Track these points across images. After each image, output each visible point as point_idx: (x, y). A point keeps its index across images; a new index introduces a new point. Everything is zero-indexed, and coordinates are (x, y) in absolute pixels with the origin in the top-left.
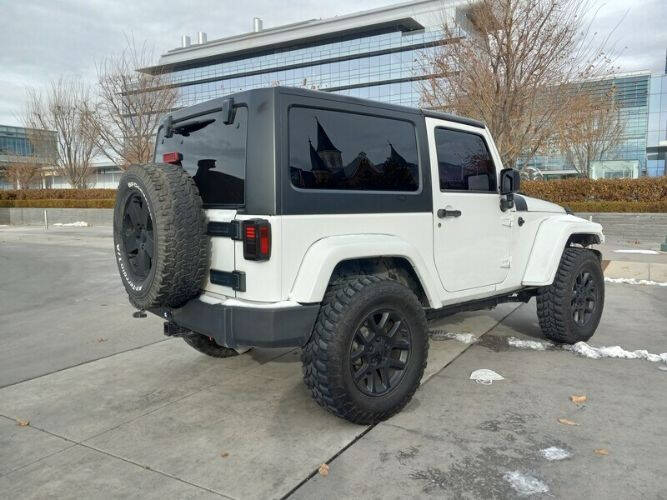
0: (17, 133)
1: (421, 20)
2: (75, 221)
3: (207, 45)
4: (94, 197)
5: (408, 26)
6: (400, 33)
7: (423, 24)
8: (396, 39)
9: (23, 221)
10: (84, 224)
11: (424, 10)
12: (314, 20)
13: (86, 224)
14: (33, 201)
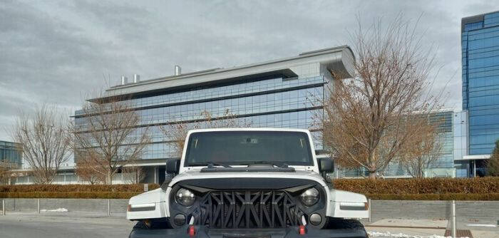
0: (12, 147)
1: (295, 70)
2: (58, 208)
3: (140, 84)
4: (72, 190)
5: (286, 75)
6: (281, 79)
7: (296, 73)
8: (278, 83)
9: (15, 208)
10: (64, 210)
11: (300, 63)
12: (219, 69)
13: (66, 210)
14: (23, 193)
